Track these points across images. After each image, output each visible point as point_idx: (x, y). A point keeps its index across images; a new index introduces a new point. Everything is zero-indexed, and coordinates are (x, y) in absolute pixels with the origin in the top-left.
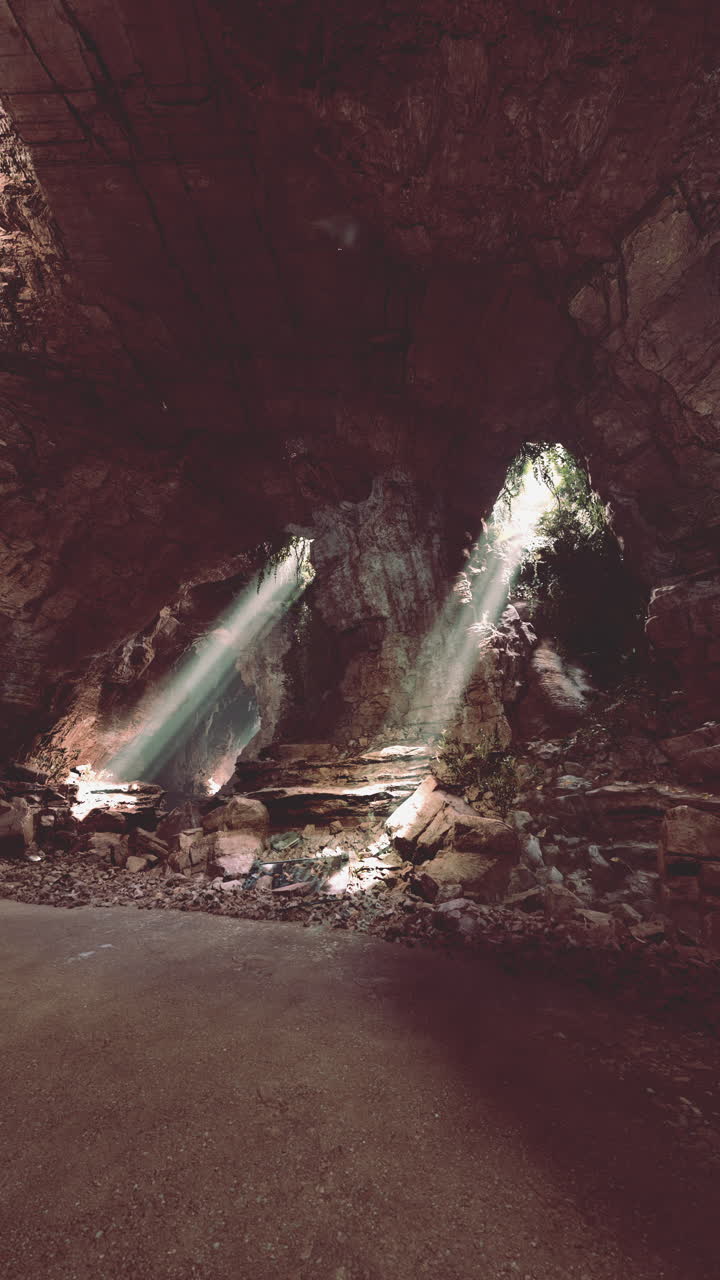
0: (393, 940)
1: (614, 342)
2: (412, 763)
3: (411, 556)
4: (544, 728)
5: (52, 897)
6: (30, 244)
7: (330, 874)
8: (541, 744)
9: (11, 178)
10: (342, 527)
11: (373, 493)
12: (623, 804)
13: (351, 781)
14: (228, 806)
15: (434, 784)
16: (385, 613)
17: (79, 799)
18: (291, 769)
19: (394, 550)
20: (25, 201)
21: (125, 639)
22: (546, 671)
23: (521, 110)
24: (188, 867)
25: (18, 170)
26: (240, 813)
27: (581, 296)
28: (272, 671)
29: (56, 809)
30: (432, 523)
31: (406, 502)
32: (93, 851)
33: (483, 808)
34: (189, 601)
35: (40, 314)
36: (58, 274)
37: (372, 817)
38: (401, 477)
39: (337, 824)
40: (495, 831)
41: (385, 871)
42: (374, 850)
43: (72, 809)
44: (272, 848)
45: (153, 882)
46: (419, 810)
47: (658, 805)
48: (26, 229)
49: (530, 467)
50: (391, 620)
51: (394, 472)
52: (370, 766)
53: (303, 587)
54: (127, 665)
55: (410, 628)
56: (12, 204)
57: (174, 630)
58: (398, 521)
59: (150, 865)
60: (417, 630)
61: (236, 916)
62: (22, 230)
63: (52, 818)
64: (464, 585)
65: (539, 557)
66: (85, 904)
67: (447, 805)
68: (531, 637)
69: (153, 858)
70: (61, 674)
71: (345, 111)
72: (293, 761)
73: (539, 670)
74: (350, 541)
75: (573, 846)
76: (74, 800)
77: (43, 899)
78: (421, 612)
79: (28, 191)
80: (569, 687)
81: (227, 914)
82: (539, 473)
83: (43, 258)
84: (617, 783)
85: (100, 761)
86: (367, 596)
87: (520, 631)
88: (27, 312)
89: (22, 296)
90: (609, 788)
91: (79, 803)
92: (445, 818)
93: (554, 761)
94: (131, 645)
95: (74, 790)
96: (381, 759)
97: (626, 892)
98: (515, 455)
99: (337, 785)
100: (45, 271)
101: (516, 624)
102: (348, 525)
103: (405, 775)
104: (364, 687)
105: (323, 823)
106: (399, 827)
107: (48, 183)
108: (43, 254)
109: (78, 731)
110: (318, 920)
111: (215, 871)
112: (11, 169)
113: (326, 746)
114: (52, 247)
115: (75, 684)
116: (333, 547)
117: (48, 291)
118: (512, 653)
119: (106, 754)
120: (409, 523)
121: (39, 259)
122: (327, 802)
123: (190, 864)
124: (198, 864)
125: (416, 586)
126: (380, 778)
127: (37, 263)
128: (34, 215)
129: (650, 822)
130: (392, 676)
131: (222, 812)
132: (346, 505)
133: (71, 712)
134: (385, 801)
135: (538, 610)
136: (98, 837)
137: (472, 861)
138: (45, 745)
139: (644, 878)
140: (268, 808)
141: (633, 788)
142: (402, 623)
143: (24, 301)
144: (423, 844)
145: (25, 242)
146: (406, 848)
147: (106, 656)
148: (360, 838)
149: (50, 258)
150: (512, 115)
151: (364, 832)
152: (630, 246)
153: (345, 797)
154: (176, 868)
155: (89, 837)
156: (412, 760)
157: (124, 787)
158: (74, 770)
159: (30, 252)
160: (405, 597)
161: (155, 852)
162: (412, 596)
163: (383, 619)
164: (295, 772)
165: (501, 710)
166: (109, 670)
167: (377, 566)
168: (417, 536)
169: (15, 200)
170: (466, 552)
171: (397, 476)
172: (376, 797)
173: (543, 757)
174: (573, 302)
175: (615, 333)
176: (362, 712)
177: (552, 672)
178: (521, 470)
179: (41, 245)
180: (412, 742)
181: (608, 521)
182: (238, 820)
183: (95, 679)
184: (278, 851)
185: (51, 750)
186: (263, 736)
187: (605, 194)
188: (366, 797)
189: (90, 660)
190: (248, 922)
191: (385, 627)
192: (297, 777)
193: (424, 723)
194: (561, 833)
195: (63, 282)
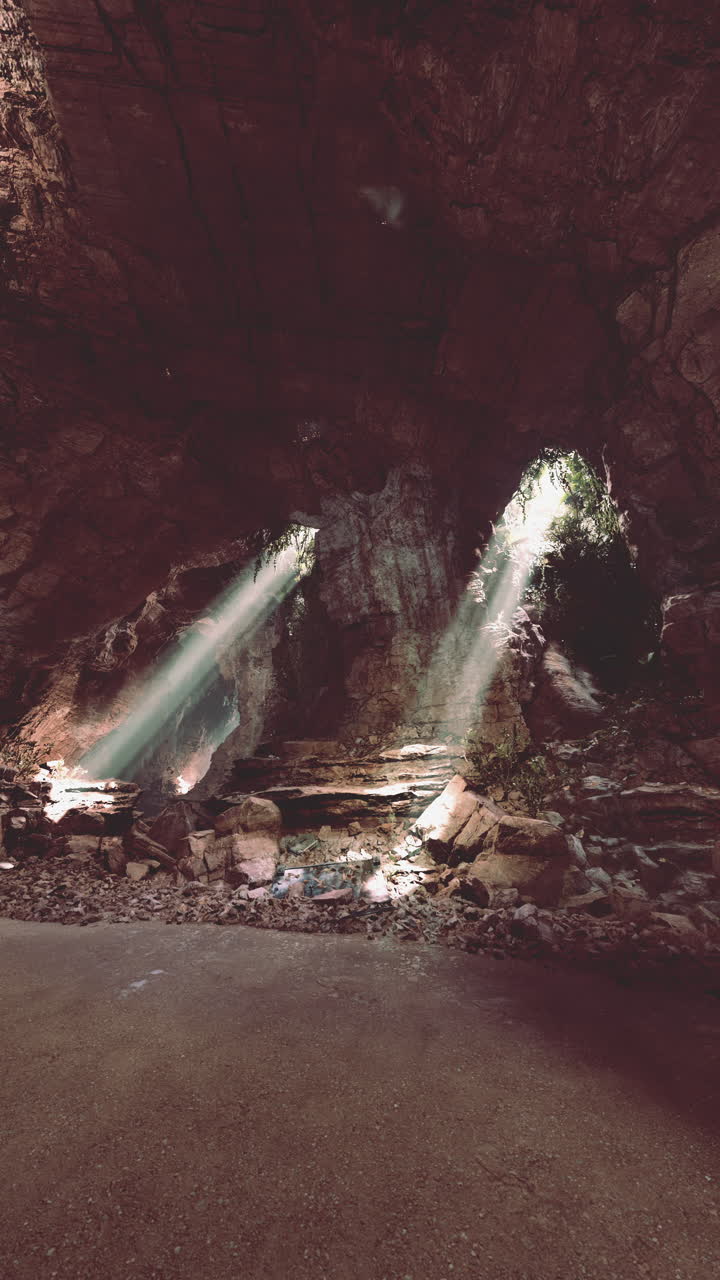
0: (475, 953)
1: (652, 353)
2: (430, 762)
3: (424, 552)
4: (558, 729)
5: (54, 913)
6: (29, 165)
7: (364, 879)
8: (558, 744)
9: (12, 85)
10: (353, 518)
11: (388, 485)
12: (658, 804)
13: (369, 781)
14: (242, 806)
15: (463, 784)
16: (395, 609)
17: (53, 799)
18: (302, 767)
19: (409, 545)
20: (29, 114)
21: (108, 625)
22: (557, 673)
23: (603, 98)
24: (202, 874)
25: (23, 77)
26: (255, 814)
27: (629, 301)
28: (255, 666)
29: (27, 810)
30: (447, 521)
31: (423, 496)
32: (72, 856)
33: (510, 808)
34: (176, 586)
35: (34, 250)
36: (61, 206)
37: (393, 818)
38: (419, 471)
39: (356, 825)
40: (545, 833)
41: (422, 875)
42: (401, 851)
43: (45, 809)
44: (289, 851)
45: (166, 891)
46: (451, 810)
47: (694, 806)
48: (26, 148)
49: (546, 471)
50: (400, 616)
51: (412, 466)
52: (387, 764)
53: (298, 579)
54: (110, 652)
55: (420, 624)
56: (13, 115)
57: (159, 617)
58: (414, 516)
59: (152, 872)
60: (428, 626)
61: (283, 929)
62: (21, 148)
63: (23, 820)
64: (477, 585)
65: (547, 561)
66: (97, 919)
67: (481, 806)
68: (541, 639)
69: (156, 864)
70: (35, 659)
71: (427, 66)
72: (304, 759)
73: (550, 672)
74: (361, 532)
75: (614, 846)
76: (47, 800)
77: (44, 915)
78: (432, 609)
79: (33, 104)
80: (578, 690)
81: (273, 927)
82: (555, 477)
83: (45, 185)
84: (646, 783)
85: (73, 757)
86: (378, 590)
87: (530, 633)
88: (19, 245)
89: (14, 226)
90: (644, 789)
91: (53, 803)
92: (482, 818)
93: (574, 762)
94: (113, 630)
95: (47, 788)
96: (400, 758)
97: (680, 893)
98: (532, 460)
99: (353, 785)
100: (46, 200)
101: (526, 625)
102: (360, 516)
103: (427, 774)
104: (372, 684)
105: (340, 824)
106: (432, 829)
107: (61, 95)
108: (45, 180)
109: (50, 723)
110: (378, 931)
111: (237, 879)
112: (14, 74)
113: (333, 744)
114: (57, 174)
115: (51, 671)
116: (340, 540)
117: (47, 224)
118: (525, 655)
119: (78, 749)
120: (426, 518)
121: (39, 185)
122: (344, 803)
123: (205, 870)
124: (215, 870)
125: (429, 582)
126: (401, 778)
127: (37, 190)
128: (40, 132)
129: (681, 822)
130: (402, 673)
131: (236, 813)
132: (357, 496)
133: (44, 701)
134: (408, 801)
135: (546, 614)
136: (77, 841)
137: (520, 863)
138: (13, 738)
139: (696, 878)
140: (280, 808)
141: (667, 789)
142: (413, 620)
143: (16, 232)
144: (461, 846)
145: (23, 163)
146: (440, 851)
147: (86, 641)
148: (382, 839)
149: (53, 187)
150: (593, 102)
151: (386, 833)
152: (686, 256)
153: (366, 798)
154: (189, 875)
155: (66, 841)
156: (431, 759)
157: (101, 785)
158: (44, 766)
159: (29, 174)
160: (417, 593)
161: (156, 857)
162: (424, 592)
163: (392, 614)
164: (308, 771)
165: (519, 710)
166: (89, 657)
167: (390, 561)
168: (433, 533)
169: (17, 110)
170: (478, 551)
171: (415, 469)
172: (401, 797)
173: (563, 757)
174: (621, 307)
175: (655, 343)
176: (370, 709)
177: (562, 674)
178: (537, 474)
179: (44, 169)
180: (427, 740)
181: (622, 529)
182: (253, 823)
183: (73, 666)
184: (296, 854)
185: (20, 742)
186: (242, 733)
187: (667, 201)
188: (389, 797)
189: (70, 643)
190: (302, 936)
191: (393, 623)
192: (309, 775)
193: (436, 722)
194: (595, 834)
195: (66, 216)
